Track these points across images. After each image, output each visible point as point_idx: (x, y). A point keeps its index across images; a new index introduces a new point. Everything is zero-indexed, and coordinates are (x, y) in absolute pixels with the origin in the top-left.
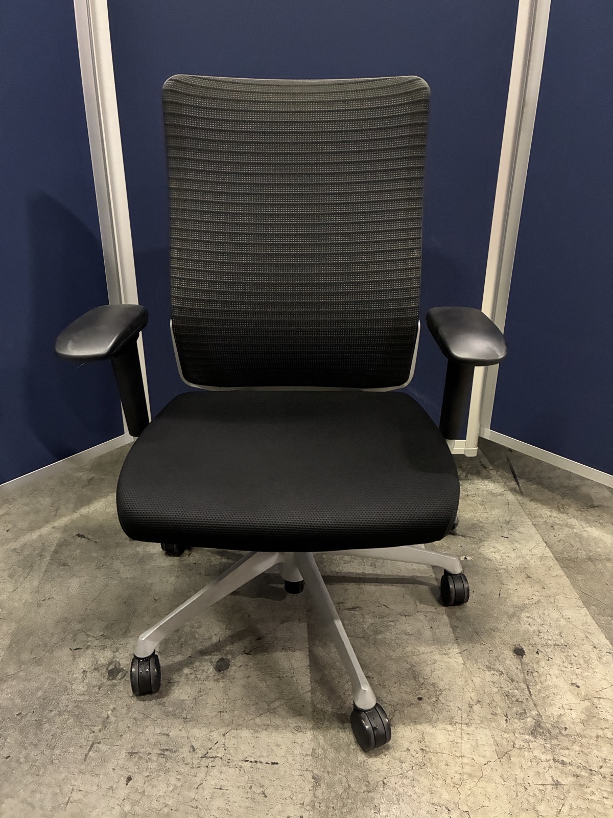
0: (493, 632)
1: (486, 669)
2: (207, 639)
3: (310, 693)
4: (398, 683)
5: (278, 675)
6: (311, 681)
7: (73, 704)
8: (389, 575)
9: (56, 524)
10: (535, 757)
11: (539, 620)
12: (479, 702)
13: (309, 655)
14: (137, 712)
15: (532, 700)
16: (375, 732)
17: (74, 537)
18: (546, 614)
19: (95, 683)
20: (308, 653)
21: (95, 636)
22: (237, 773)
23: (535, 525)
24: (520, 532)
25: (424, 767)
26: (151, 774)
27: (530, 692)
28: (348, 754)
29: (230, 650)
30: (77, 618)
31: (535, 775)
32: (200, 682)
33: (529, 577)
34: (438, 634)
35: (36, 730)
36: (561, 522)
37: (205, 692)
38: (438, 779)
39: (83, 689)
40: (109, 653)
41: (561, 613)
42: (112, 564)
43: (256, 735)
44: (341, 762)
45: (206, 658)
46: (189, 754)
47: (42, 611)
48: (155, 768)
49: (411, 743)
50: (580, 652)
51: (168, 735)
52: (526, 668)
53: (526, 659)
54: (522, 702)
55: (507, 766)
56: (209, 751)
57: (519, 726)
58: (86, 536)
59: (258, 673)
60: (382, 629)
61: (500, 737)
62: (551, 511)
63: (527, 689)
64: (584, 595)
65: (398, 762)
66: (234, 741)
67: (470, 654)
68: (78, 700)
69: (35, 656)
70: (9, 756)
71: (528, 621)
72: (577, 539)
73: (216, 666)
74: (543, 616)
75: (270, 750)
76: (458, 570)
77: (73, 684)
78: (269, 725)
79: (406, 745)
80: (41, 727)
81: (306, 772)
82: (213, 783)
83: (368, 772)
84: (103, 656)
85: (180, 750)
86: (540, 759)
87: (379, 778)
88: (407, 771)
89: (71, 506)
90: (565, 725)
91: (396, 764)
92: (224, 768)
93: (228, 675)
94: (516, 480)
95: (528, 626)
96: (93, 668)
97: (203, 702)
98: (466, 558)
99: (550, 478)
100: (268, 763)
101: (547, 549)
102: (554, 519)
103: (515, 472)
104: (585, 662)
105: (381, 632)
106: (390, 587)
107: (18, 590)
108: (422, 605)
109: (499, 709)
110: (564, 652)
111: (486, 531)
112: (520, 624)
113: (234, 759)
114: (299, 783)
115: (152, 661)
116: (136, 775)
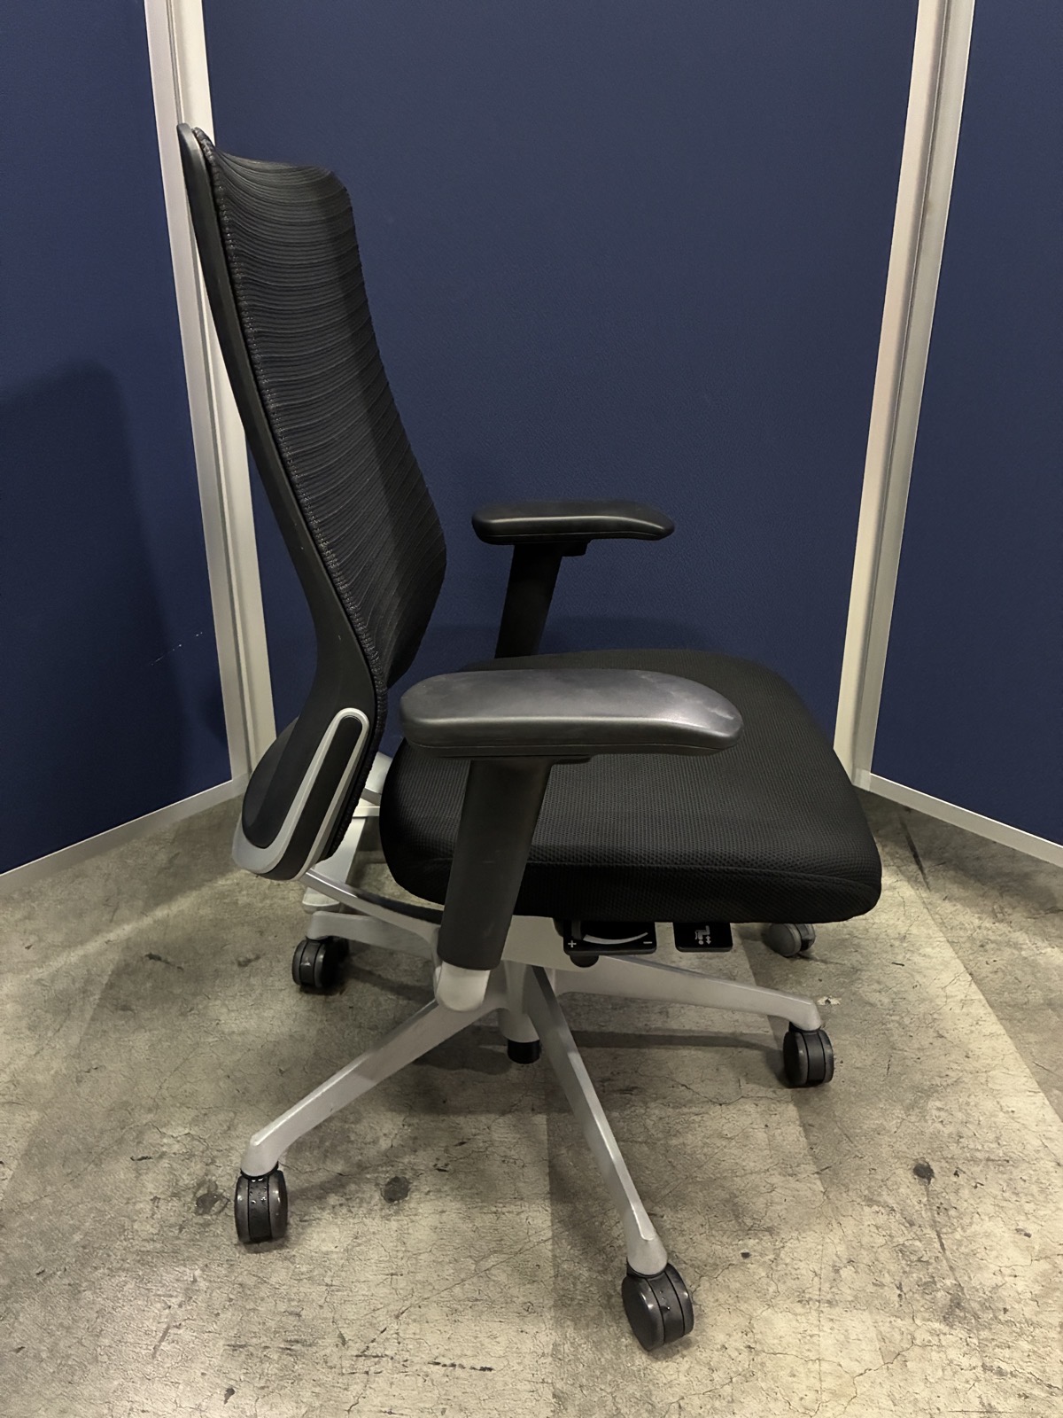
0: (877, 1135)
1: (863, 1203)
2: (369, 1143)
3: (550, 1242)
4: (707, 1227)
5: (494, 1209)
6: (552, 1221)
7: (135, 1256)
8: (693, 1031)
9: (112, 936)
10: (951, 1361)
11: (960, 1116)
12: (850, 1261)
13: (549, 1174)
14: (246, 1272)
15: (947, 1260)
16: (665, 1315)
17: (142, 958)
18: (972, 1104)
19: (173, 1220)
20: (547, 1170)
21: (175, 1135)
22: (419, 1385)
23: (951, 943)
24: (924, 955)
25: (752, 1379)
26: (268, 1384)
27: (942, 1245)
28: (617, 1355)
29: (409, 1163)
30: (143, 1103)
31: (950, 1394)
32: (356, 1221)
33: (942, 1037)
34: (779, 1139)
35: (70, 1301)
36: (1000, 938)
37: (364, 1239)
38: (776, 1400)
39: (152, 1230)
40: (198, 1167)
41: (998, 1103)
42: (206, 1007)
43: (455, 1317)
44: (604, 1369)
45: (368, 1176)
46: (335, 1349)
47: (84, 1089)
48: (276, 1374)
49: (729, 1335)
50: (1032, 1172)
51: (299, 1315)
52: (937, 1201)
53: (936, 1184)
54: (927, 1262)
55: (900, 1377)
56: (371, 1345)
57: (922, 1306)
58: (163, 958)
59: (458, 1206)
60: (679, 1127)
61: (888, 1324)
62: (980, 918)
63: (936, 1240)
64: (1039, 1070)
65: (706, 1371)
66: (414, 1328)
67: (836, 1174)
68: (142, 1249)
69: (70, 1171)
70: (22, 1348)
71: (940, 1117)
72: (1027, 969)
73: (386, 1191)
74: (967, 1108)
75: (479, 1345)
76: (813, 1023)
77: (136, 1220)
78: (477, 1300)
79: (721, 1338)
80: (79, 1296)
81: (541, 1385)
82: (377, 1401)
83: (651, 1387)
84: (188, 1171)
85: (320, 1342)
86: (959, 1365)
87: (671, 1398)
88: (722, 1386)
89: (141, 903)
90: (1004, 1301)
91: (702, 1373)
92: (395, 1376)
93: (407, 1208)
94: (918, 863)
95: (940, 1126)
96: (169, 1193)
97: (360, 1257)
98: (828, 1001)
99: (978, 859)
100: (474, 1369)
101: (974, 986)
102: (985, 932)
103: (917, 847)
104: (1042, 1191)
105: (677, 1134)
106: (693, 1052)
107: (45, 1052)
108: (751, 1086)
109: (887, 1275)
110: (1003, 1173)
111: (864, 951)
112: (926, 1121)
113: (416, 1360)
114: (529, 1404)
115: (272, 1180)
116: (242, 1385)
